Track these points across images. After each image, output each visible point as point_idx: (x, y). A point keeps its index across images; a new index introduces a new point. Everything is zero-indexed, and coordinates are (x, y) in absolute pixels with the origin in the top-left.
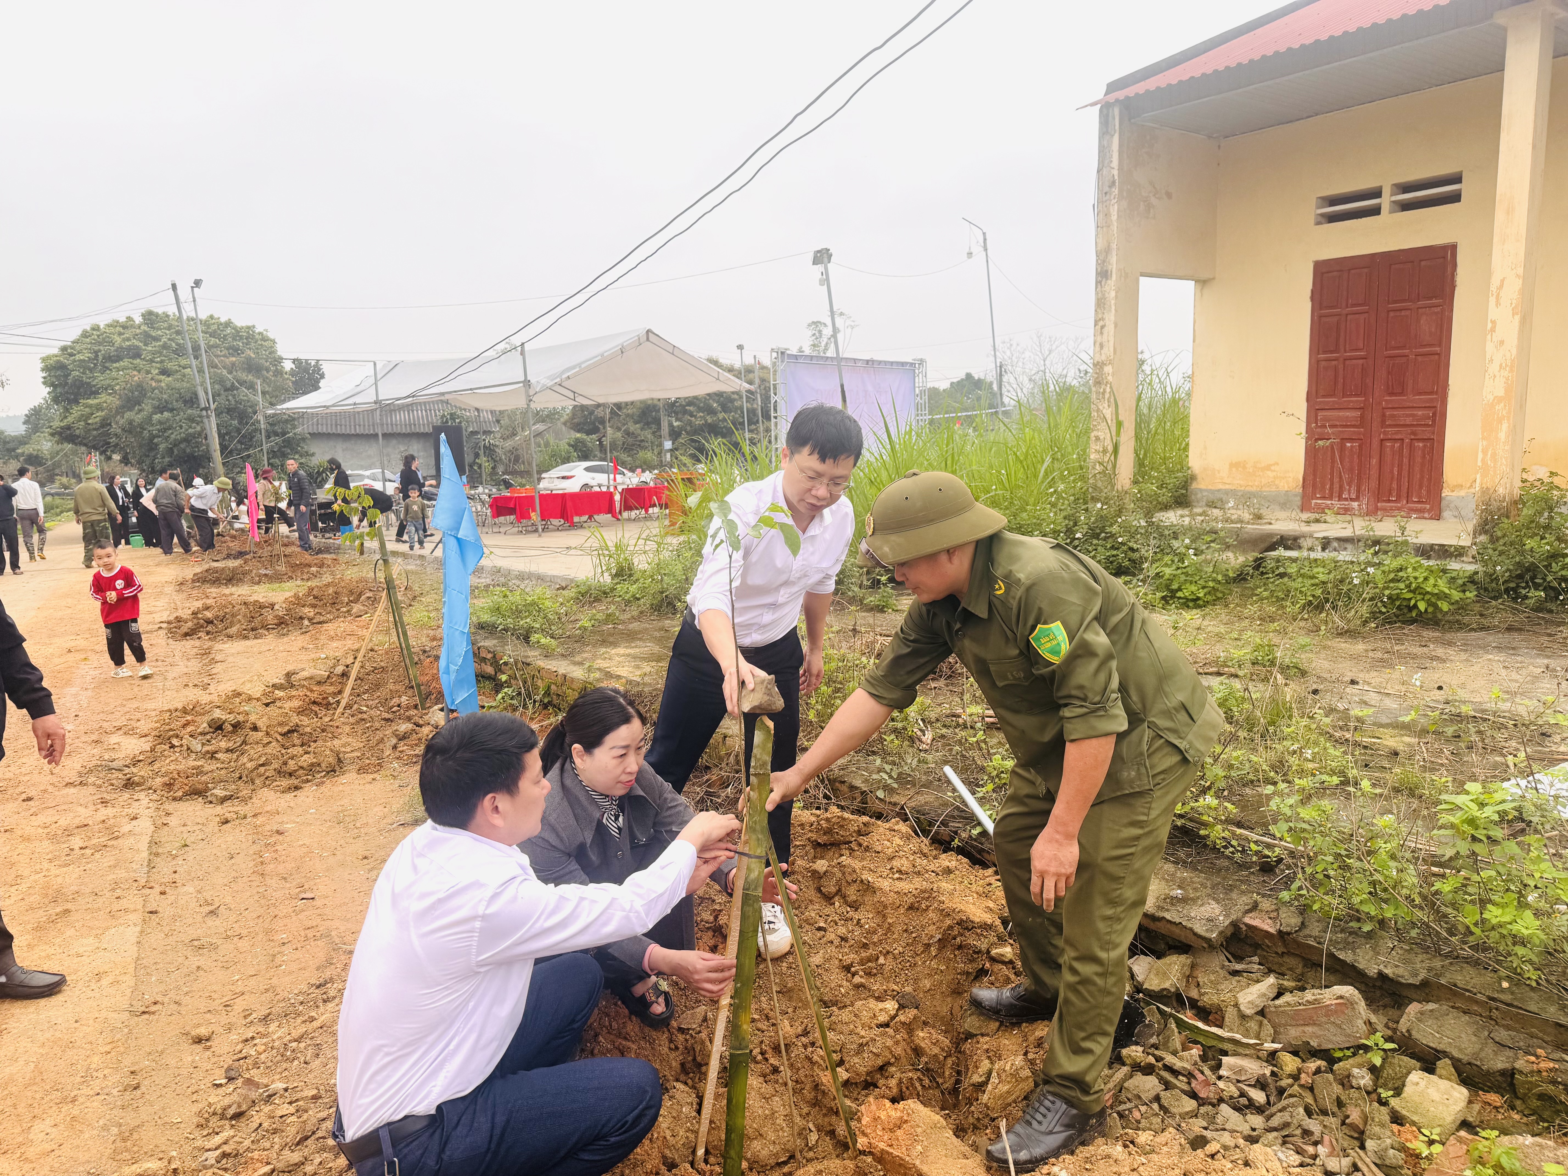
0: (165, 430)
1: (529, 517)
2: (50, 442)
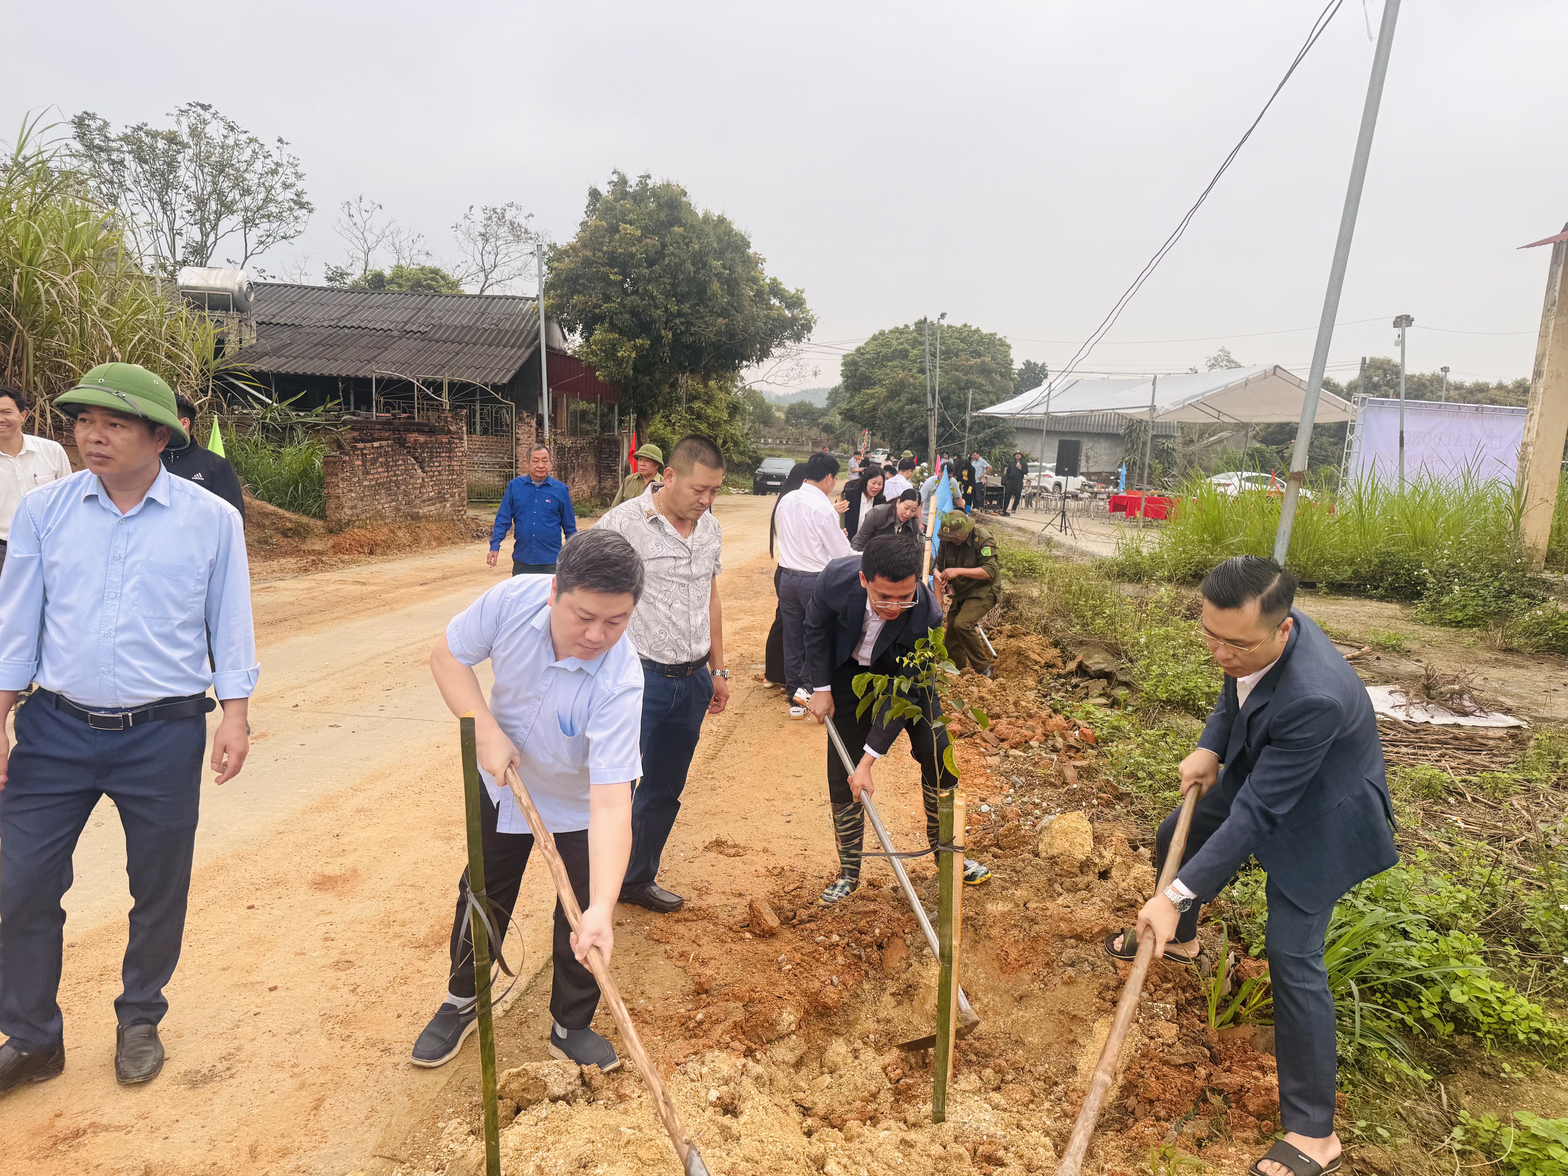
0: (912, 418)
1: (1134, 515)
2: (839, 418)
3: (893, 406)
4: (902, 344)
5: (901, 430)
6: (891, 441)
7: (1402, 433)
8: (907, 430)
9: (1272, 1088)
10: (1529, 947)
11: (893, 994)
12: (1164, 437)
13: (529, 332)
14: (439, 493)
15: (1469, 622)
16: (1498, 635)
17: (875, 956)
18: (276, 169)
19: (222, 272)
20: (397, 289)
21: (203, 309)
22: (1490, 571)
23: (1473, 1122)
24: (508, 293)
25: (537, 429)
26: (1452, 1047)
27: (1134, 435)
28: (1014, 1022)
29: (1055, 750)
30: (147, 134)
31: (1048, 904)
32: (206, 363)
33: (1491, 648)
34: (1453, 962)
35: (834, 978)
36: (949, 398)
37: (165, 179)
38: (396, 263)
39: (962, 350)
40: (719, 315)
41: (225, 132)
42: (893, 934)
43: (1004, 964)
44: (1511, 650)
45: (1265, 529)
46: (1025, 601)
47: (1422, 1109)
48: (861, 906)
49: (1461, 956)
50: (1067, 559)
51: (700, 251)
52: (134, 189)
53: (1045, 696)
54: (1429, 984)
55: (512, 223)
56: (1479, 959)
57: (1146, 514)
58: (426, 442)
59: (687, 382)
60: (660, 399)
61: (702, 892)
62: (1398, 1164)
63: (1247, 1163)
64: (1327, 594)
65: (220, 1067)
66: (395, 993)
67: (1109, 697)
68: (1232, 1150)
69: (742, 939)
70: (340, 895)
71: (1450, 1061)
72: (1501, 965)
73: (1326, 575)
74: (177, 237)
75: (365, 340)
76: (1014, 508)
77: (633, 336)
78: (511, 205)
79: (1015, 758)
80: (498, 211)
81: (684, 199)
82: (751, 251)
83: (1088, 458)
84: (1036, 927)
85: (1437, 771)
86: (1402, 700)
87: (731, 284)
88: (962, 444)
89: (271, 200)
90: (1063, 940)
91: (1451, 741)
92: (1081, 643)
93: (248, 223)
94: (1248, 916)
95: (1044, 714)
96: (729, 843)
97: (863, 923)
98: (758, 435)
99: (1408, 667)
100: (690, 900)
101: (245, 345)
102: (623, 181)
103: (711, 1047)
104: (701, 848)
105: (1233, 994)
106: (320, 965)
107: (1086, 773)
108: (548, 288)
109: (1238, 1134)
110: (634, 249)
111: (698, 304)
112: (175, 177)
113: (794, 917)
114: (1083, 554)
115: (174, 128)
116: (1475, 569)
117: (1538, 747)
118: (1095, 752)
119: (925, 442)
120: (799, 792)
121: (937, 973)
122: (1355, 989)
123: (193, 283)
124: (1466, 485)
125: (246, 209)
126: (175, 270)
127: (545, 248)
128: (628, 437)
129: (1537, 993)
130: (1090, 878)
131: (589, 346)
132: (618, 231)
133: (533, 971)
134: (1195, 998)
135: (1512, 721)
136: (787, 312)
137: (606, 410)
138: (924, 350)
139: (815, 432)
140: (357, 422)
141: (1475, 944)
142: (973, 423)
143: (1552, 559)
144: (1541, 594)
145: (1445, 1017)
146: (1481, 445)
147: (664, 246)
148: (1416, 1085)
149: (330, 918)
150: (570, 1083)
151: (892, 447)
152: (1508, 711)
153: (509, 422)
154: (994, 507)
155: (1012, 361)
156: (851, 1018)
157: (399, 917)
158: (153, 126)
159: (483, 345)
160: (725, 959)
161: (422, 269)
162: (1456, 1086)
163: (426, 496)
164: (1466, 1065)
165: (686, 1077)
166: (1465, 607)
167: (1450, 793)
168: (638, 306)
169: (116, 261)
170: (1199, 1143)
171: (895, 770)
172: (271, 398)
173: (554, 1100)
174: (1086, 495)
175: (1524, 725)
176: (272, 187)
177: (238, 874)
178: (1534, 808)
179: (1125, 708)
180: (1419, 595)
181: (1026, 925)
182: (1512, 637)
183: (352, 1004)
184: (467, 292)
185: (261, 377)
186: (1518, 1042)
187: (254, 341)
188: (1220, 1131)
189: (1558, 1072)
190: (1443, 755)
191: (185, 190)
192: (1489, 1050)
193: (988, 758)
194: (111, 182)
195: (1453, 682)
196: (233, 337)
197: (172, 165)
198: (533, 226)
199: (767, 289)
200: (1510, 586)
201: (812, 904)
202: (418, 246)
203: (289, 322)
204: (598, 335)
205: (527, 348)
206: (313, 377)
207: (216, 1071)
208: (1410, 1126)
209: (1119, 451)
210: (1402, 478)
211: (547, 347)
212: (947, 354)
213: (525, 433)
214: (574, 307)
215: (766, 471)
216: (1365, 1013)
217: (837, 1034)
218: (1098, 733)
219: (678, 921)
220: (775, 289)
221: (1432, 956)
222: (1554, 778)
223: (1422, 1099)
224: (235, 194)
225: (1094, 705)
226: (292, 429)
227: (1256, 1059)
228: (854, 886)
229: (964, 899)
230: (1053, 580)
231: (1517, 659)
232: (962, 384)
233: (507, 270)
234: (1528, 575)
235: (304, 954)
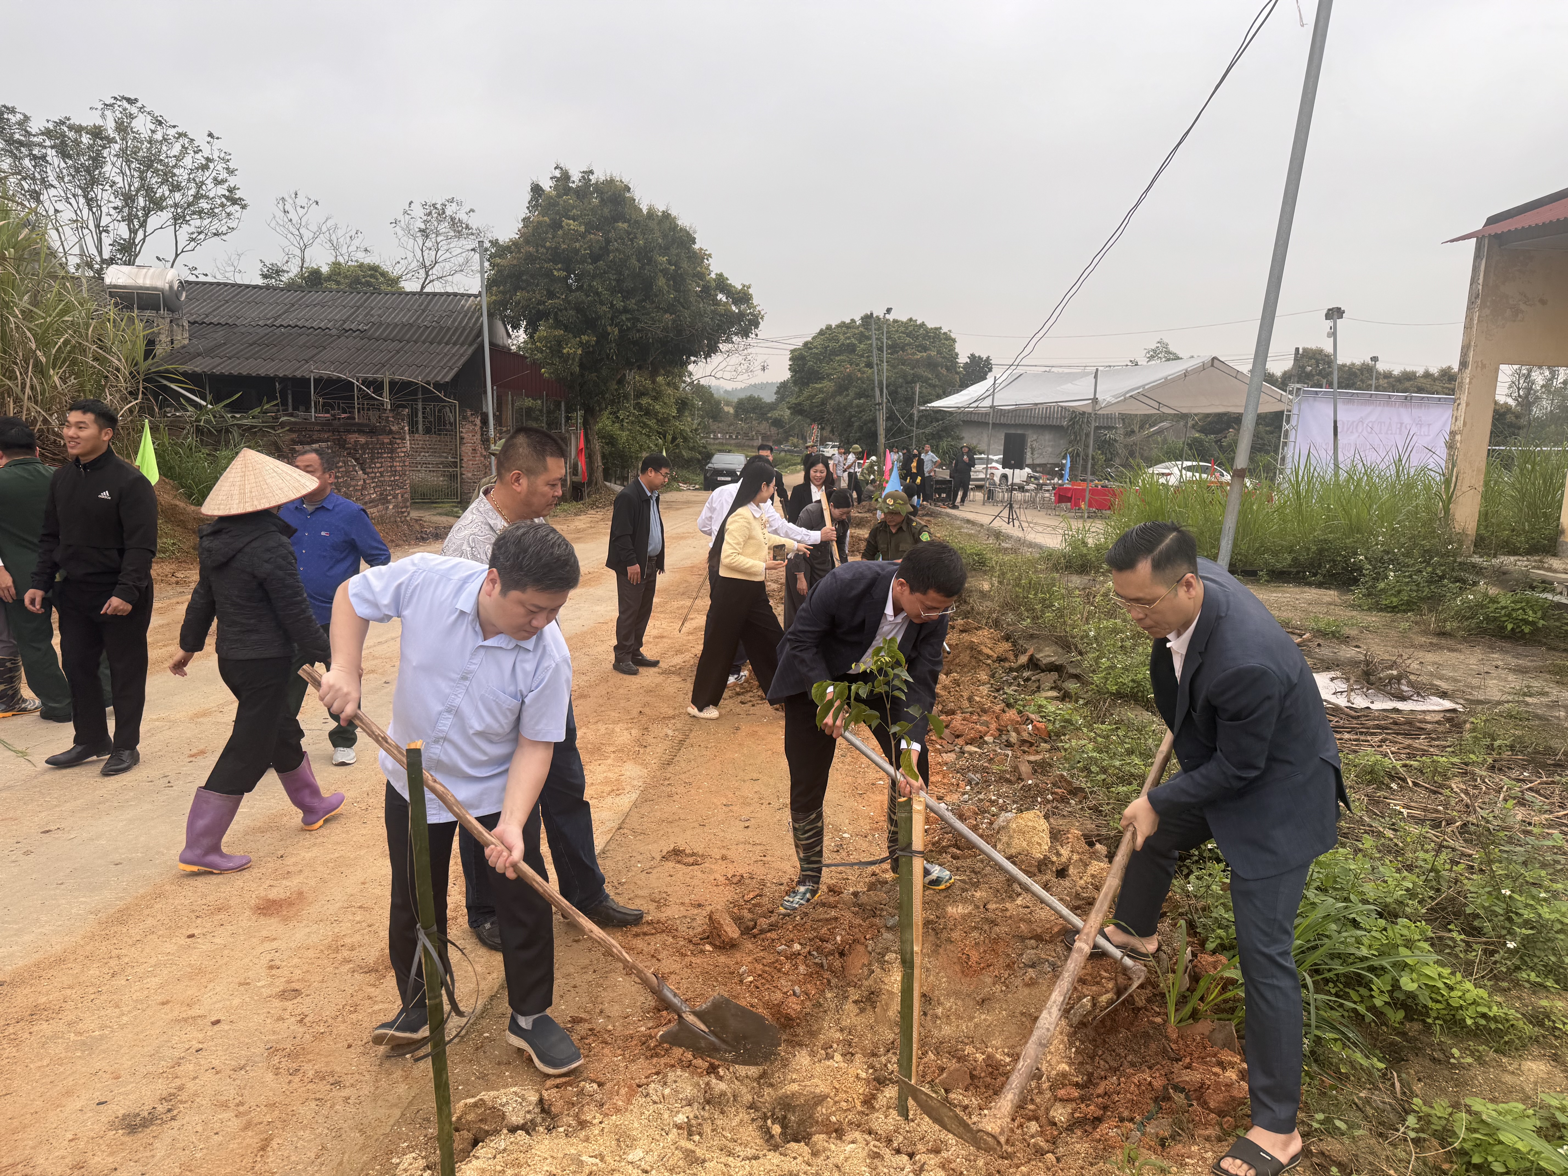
0: (861, 412)
1: (1079, 506)
2: (788, 412)
3: (842, 400)
4: (849, 338)
5: (850, 424)
6: (840, 435)
7: (1335, 422)
8: (856, 424)
9: (1232, 1084)
10: (1473, 931)
11: (855, 1002)
12: (1105, 428)
13: (472, 329)
14: (381, 494)
15: (1404, 607)
16: (1432, 619)
17: (837, 963)
18: (207, 165)
19: (152, 270)
20: (334, 287)
21: (132, 310)
22: (1423, 556)
23: (1425, 1109)
24: (450, 290)
25: (482, 428)
26: (1403, 1034)
27: (1077, 427)
28: (977, 1026)
29: (1009, 745)
30: (71, 128)
31: (1008, 905)
32: (136, 365)
33: (1425, 633)
34: (1403, 951)
35: (796, 988)
36: (896, 392)
37: (89, 174)
38: (333, 260)
39: (909, 344)
40: (666, 312)
41: (153, 127)
42: (854, 940)
43: (966, 968)
44: (1444, 634)
45: (1207, 520)
46: (975, 596)
47: (1376, 1098)
48: (822, 913)
49: (1409, 944)
50: (1015, 551)
51: (645, 247)
52: (58, 185)
53: (998, 690)
54: (1380, 972)
55: (452, 219)
56: (1426, 946)
57: (1090, 505)
58: (367, 443)
59: (634, 378)
60: (607, 395)
61: (660, 903)
62: (1356, 1156)
63: (1209, 1162)
64: (1268, 581)
65: (161, 1108)
66: (344, 1022)
67: (1060, 690)
68: (1194, 1148)
69: (702, 952)
70: (286, 920)
71: (1402, 1048)
72: (1447, 951)
73: (1266, 563)
74: (104, 234)
75: (303, 339)
76: (963, 500)
77: (578, 333)
78: (452, 201)
79: (971, 754)
80: (438, 206)
81: (628, 195)
82: (696, 247)
83: (1033, 450)
84: (997, 929)
85: (1379, 757)
86: (1343, 686)
87: (677, 280)
88: (910, 438)
89: (203, 196)
90: (1023, 942)
91: (1392, 726)
92: (1032, 636)
93: (178, 219)
94: (1204, 909)
95: (997, 708)
96: (687, 852)
97: (824, 930)
98: (707, 430)
99: (1348, 652)
100: (648, 913)
101: (177, 345)
102: (565, 176)
103: (673, 1066)
104: (659, 858)
105: (1192, 990)
106: (265, 995)
107: (1040, 768)
108: (491, 285)
109: (1201, 1132)
110: (577, 244)
111: (644, 300)
112: (100, 173)
113: (754, 927)
114: (1031, 545)
115: (99, 122)
116: (1408, 555)
117: (1474, 730)
118: (1047, 746)
119: (874, 436)
120: (757, 796)
121: (899, 979)
122: (1309, 981)
123: (121, 282)
124: (1398, 472)
125: (176, 205)
126: (102, 269)
127: (487, 244)
128: (576, 434)
129: (1483, 977)
130: (1048, 877)
131: (534, 343)
132: (561, 227)
133: (487, 994)
134: (1155, 995)
135: (1448, 704)
136: (734, 308)
137: (552, 407)
138: (871, 345)
139: (764, 427)
140: (295, 423)
141: (1422, 932)
142: (920, 417)
143: (1481, 544)
144: (1471, 578)
145: (1395, 1004)
146: (1411, 433)
147: (608, 241)
148: (1370, 1074)
149: (275, 944)
150: (529, 1112)
151: (841, 442)
152: (1444, 695)
153: (452, 420)
154: (943, 500)
155: (957, 355)
156: (814, 1029)
157: (348, 941)
158: (75, 121)
159: (424, 342)
160: (687, 972)
161: (361, 266)
162: (1408, 1074)
163: (367, 498)
164: (1418, 1051)
165: (649, 1099)
166: (1399, 592)
167: (1392, 778)
168: (583, 302)
169: (38, 261)
170: (1162, 1143)
171: (852, 770)
172: (205, 400)
173: (513, 1130)
174: (1032, 486)
175: (1460, 708)
176: (203, 183)
177: (177, 902)
178: (1472, 791)
179: (1076, 701)
180: (1356, 581)
181: (986, 927)
182: (1445, 621)
183: (300, 1035)
184: (408, 290)
185: (195, 380)
186: (1467, 1026)
187: (186, 342)
188: (1182, 1130)
189: (1505, 1055)
190: (1383, 741)
191: (111, 186)
192: (1439, 1036)
193: (944, 755)
194: (34, 179)
195: (1391, 668)
196: (164, 338)
197: (98, 161)
198: (474, 222)
199: (713, 284)
200: (1443, 571)
201: (772, 912)
202: (356, 242)
203: (222, 321)
204: (543, 330)
205: (470, 345)
206: (249, 377)
207: (157, 1113)
208: (1366, 1117)
209: (1063, 443)
210: (1336, 465)
211: (491, 344)
212: (894, 348)
213: (470, 433)
214: (518, 303)
215: (716, 466)
216: (1320, 1004)
217: (801, 1044)
218: (1051, 727)
219: (636, 935)
220: (722, 284)
221: (1382, 945)
222: (1490, 760)
223: (1377, 1088)
224: (164, 190)
225: (1046, 698)
226: (228, 431)
227: (1215, 1055)
228: (814, 892)
229: (924, 903)
230: (1003, 574)
231: (1451, 642)
232: (909, 378)
233: (448, 266)
234: (1459, 560)
235: (248, 984)
